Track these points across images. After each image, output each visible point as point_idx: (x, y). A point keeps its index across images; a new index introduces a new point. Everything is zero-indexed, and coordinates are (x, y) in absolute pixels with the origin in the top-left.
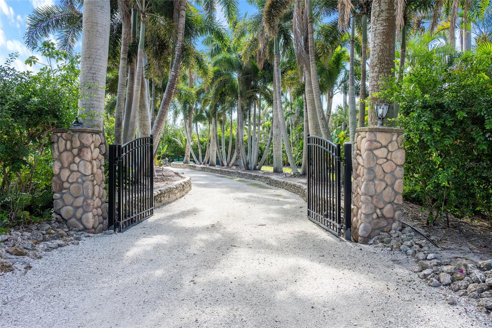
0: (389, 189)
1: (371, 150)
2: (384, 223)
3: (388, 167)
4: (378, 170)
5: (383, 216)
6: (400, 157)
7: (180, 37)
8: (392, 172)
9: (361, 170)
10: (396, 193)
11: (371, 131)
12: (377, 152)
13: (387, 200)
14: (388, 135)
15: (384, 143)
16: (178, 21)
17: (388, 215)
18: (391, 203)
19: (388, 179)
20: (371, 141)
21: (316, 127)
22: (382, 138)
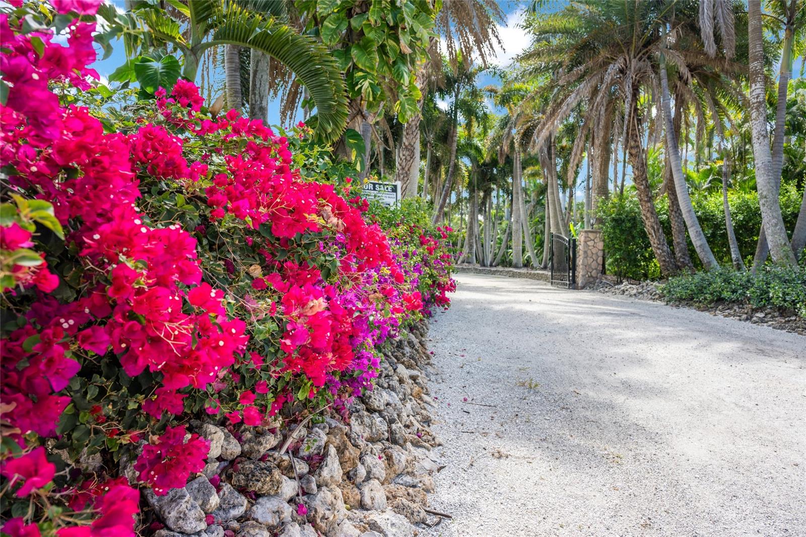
0: (595, 262)
1: (585, 242)
2: (592, 280)
3: (594, 251)
4: (589, 252)
5: (591, 276)
6: (600, 245)
7: (453, 158)
8: (597, 254)
9: (581, 253)
10: (599, 264)
11: (586, 232)
12: (588, 243)
13: (593, 267)
14: (595, 234)
15: (592, 238)
16: (451, 146)
17: (594, 276)
18: (596, 269)
19: (594, 257)
20: (585, 237)
21: (557, 225)
22: (591, 236)
